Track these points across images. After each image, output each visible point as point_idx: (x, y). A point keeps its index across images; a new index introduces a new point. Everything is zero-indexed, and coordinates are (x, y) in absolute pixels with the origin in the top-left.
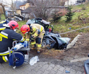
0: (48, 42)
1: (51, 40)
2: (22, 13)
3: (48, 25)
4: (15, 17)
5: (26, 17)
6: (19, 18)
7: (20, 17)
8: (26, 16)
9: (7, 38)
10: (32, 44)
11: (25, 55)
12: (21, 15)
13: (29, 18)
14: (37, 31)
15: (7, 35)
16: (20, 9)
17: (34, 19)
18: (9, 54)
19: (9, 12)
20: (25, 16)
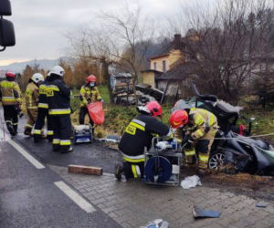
0: (230, 158)
1: (238, 153)
2: (157, 81)
3: (235, 114)
4: (138, 93)
5: (169, 92)
6: (148, 96)
7: (153, 93)
8: (171, 90)
9: (143, 129)
10: (187, 153)
11: (174, 166)
12: (153, 87)
13: (177, 94)
14: (204, 126)
15: (144, 124)
16: (151, 71)
17: (194, 98)
18: (143, 160)
19: (118, 78)
20: (167, 89)
